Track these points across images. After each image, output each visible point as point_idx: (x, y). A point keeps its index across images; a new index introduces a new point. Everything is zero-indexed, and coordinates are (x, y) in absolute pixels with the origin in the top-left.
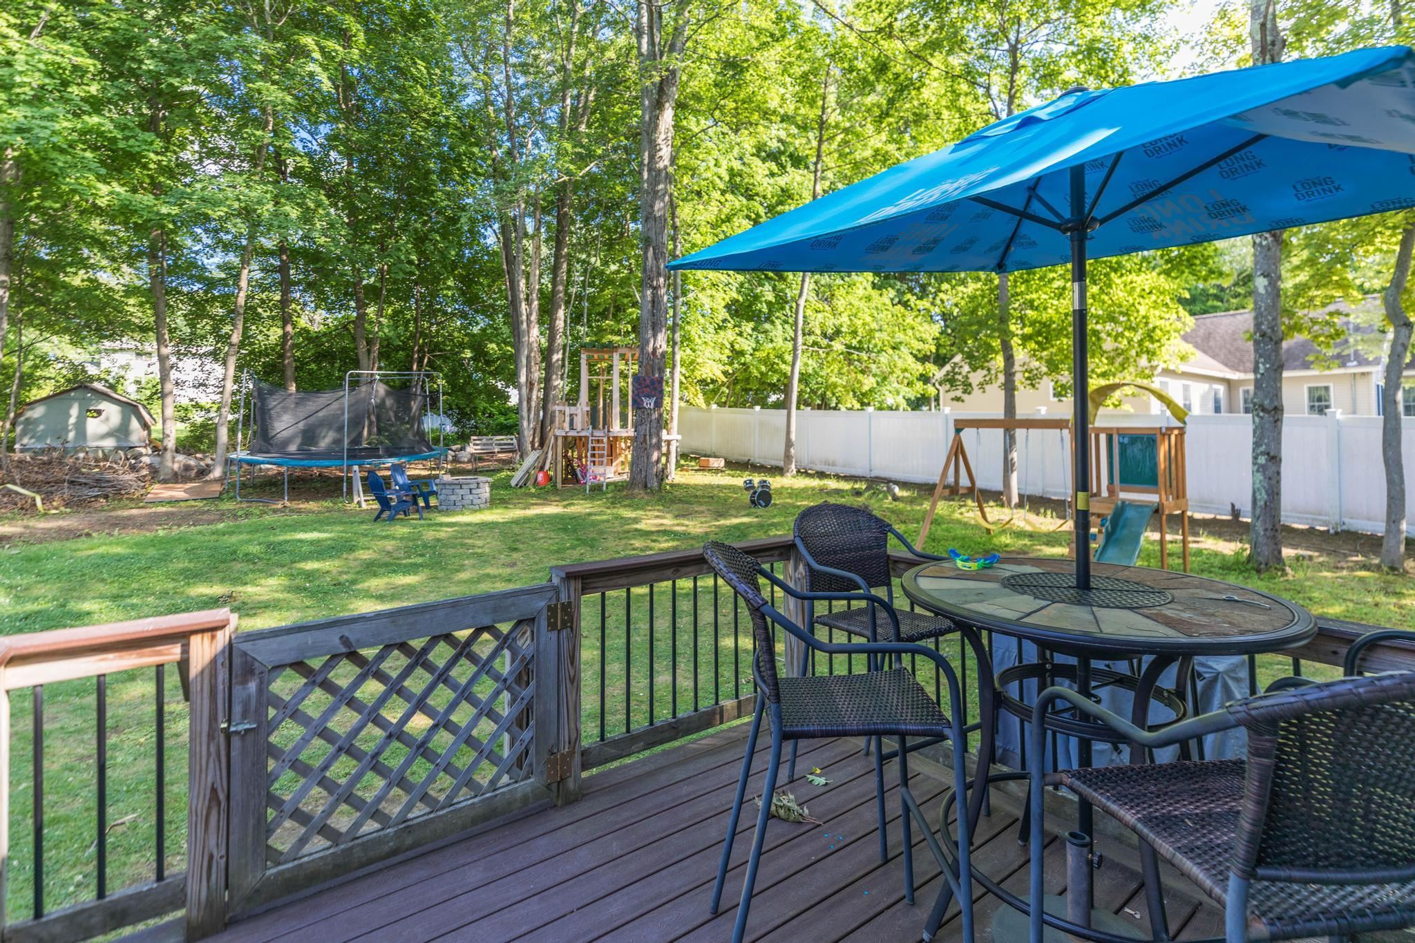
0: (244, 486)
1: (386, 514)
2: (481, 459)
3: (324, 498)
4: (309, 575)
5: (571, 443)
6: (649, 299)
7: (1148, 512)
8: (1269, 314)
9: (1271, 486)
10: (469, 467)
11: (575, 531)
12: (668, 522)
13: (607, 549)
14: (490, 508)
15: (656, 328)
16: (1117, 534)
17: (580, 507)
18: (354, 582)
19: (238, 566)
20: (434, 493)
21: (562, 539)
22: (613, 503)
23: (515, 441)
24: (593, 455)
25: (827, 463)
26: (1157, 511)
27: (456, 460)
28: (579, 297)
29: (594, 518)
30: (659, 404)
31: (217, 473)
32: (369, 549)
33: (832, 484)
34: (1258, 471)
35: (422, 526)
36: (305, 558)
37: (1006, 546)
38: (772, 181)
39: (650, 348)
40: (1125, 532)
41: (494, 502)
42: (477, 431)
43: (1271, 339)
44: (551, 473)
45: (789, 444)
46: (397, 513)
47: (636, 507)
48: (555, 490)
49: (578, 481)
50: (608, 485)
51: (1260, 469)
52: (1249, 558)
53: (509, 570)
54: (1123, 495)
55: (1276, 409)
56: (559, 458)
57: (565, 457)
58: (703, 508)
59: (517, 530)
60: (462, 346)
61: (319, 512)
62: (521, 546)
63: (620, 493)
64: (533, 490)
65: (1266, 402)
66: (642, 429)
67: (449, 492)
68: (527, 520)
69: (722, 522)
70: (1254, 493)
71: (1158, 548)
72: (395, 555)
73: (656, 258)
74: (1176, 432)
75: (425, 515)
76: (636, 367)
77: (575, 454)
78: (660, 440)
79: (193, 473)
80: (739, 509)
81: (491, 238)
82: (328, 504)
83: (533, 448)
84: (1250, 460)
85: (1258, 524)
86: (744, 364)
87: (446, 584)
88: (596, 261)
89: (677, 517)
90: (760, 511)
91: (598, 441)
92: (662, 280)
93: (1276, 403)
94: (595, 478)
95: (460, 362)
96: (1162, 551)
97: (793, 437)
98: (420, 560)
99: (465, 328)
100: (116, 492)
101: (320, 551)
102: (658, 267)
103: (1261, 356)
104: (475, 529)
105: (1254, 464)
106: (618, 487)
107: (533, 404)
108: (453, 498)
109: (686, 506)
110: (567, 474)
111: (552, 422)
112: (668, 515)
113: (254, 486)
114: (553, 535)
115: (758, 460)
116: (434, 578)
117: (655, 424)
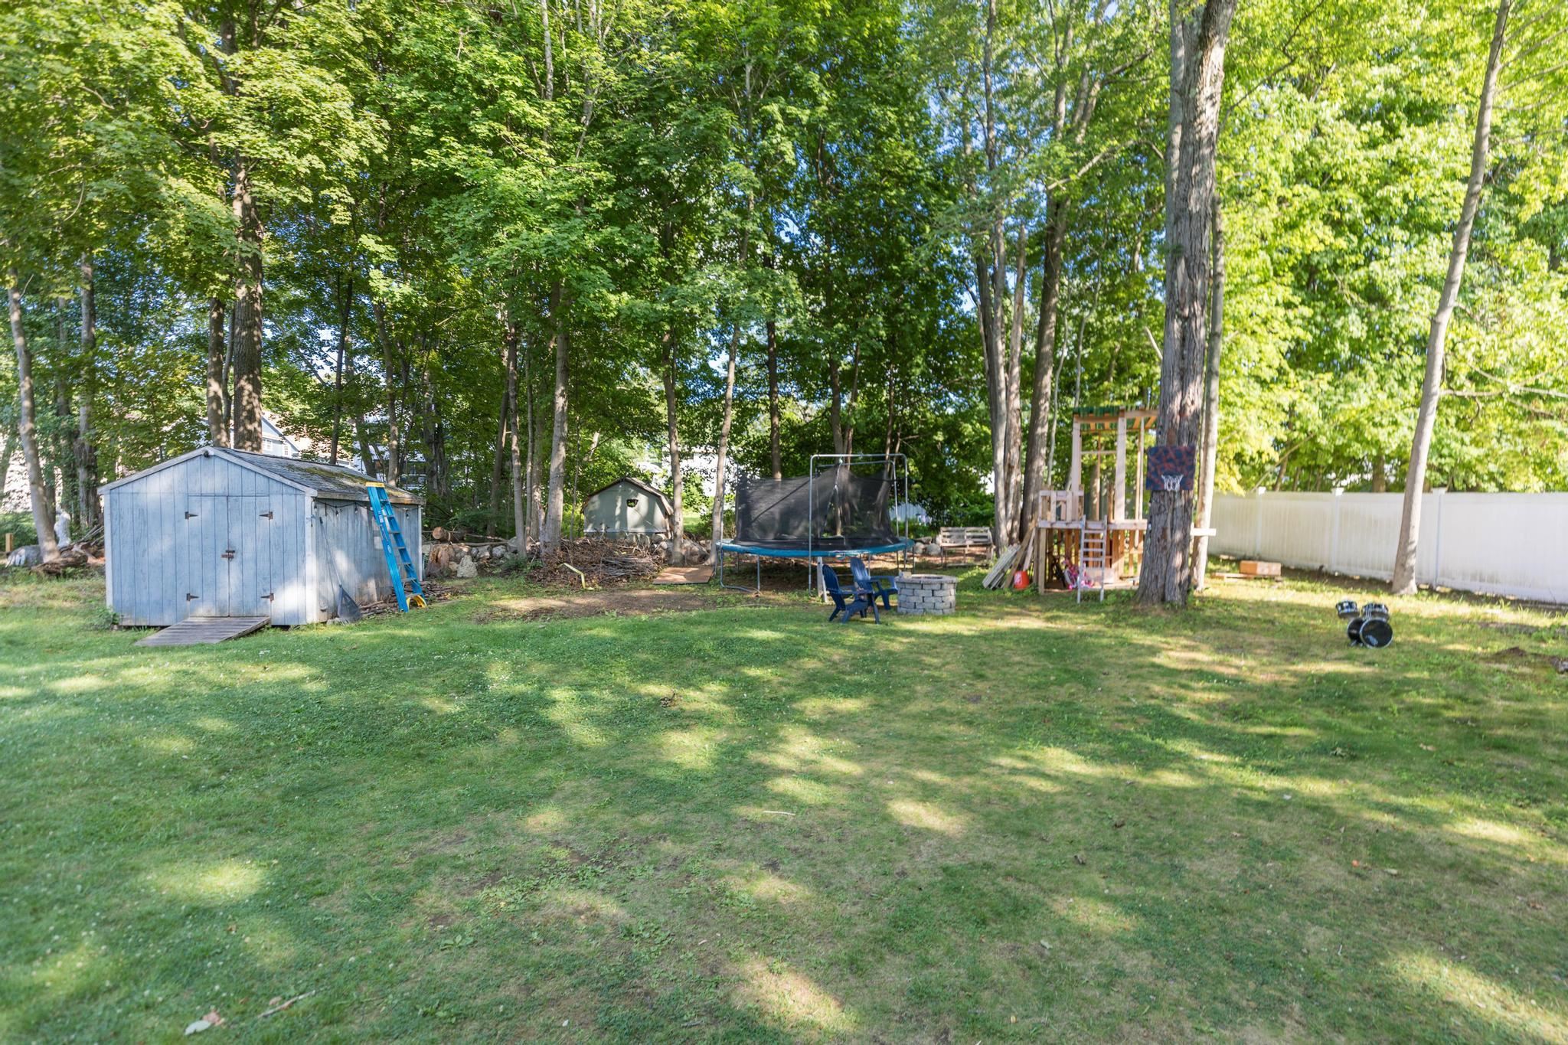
0: (731, 572)
1: (841, 614)
2: (951, 554)
3: (792, 590)
4: (751, 684)
5: (1056, 537)
6: (1177, 335)
10: (938, 561)
11: (1062, 656)
12: (1204, 657)
13: (1109, 691)
14: (956, 616)
15: (1186, 377)
17: (1071, 624)
18: (791, 698)
19: (690, 663)
20: (894, 592)
21: (1044, 668)
22: (1114, 620)
23: (989, 534)
24: (1086, 554)
27: (926, 553)
28: (1070, 364)
29: (1089, 640)
30: (1186, 485)
31: (712, 560)
32: (814, 657)
35: (876, 632)
36: (752, 661)
38: (1372, 153)
39: (1176, 406)
41: (963, 608)
42: (951, 522)
44: (1032, 573)
46: (854, 613)
47: (1151, 630)
48: (1035, 597)
49: (1065, 586)
50: (1107, 593)
53: (972, 707)
56: (1042, 556)
57: (1049, 554)
58: (1263, 640)
59: (984, 647)
60: (936, 428)
61: (786, 605)
62: (988, 673)
63: (1125, 606)
64: (1009, 594)
66: (1160, 520)
67: (909, 592)
68: (999, 635)
69: (1301, 667)
72: (840, 667)
73: (1190, 274)
75: (882, 617)
76: (1153, 433)
77: (1062, 552)
78: (1186, 537)
79: (695, 558)
80: (1328, 647)
81: (968, 304)
82: (794, 596)
83: (1011, 542)
87: (891, 716)
88: (1091, 318)
89: (1218, 650)
90: (1371, 652)
91: (1093, 536)
92: (1197, 306)
94: (1088, 583)
95: (934, 446)
97: (1415, 535)
98: (865, 679)
99: (938, 408)
100: (637, 575)
101: (767, 655)
102: (1193, 288)
104: (933, 642)
106: (1122, 599)
107: (1012, 491)
108: (913, 599)
109: (1230, 633)
110: (1051, 575)
111: (1034, 509)
112: (1204, 647)
113: (738, 574)
114: (1031, 660)
115: (1336, 567)
116: (879, 706)
117: (1179, 514)
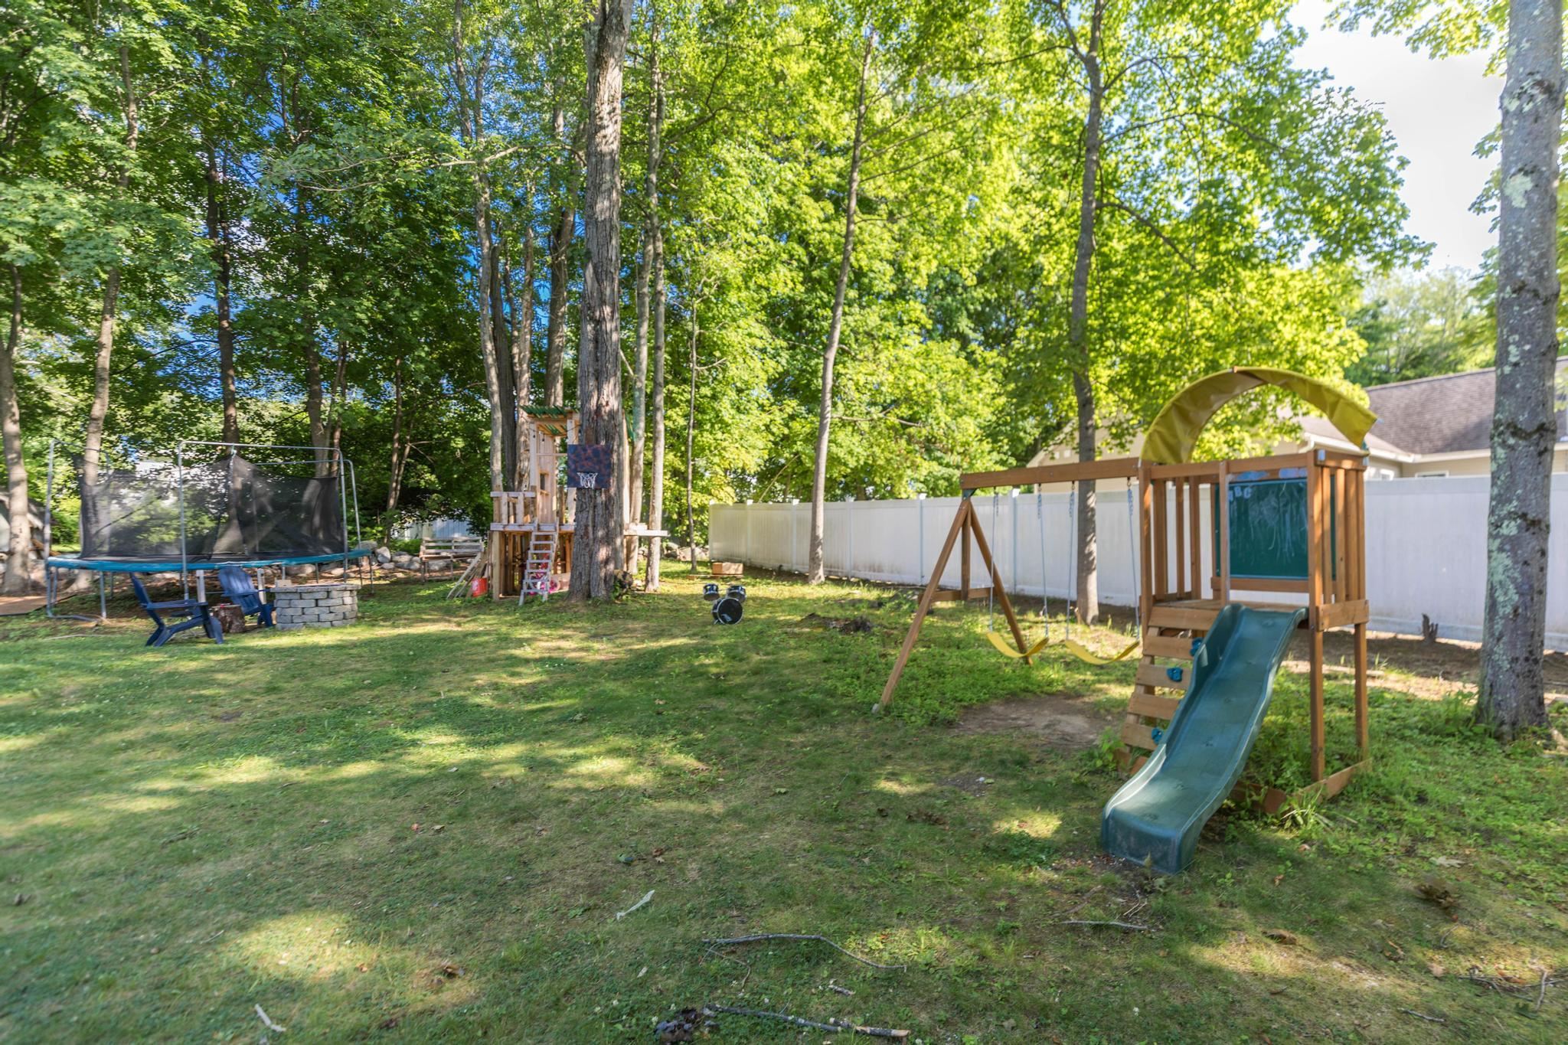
6: (590, 336)
7: (1286, 626)
8: (1534, 245)
9: (1528, 578)
11: (417, 659)
13: (425, 689)
15: (600, 377)
16: (1221, 671)
25: (872, 568)
26: (1305, 623)
30: (605, 483)
33: (859, 593)
34: (1501, 549)
37: (1050, 683)
39: (593, 405)
40: (1238, 667)
43: (1536, 295)
45: (815, 542)
47: (553, 624)
48: (484, 604)
51: (1509, 545)
52: (1480, 711)
54: (1236, 596)
55: (1542, 429)
56: (495, 560)
64: (457, 603)
65: (1522, 418)
66: (582, 517)
69: (647, 645)
70: (1492, 590)
71: (1307, 688)
73: (599, 279)
74: (1347, 464)
78: (609, 533)
80: (693, 627)
84: (1484, 529)
85: (1500, 649)
86: (796, 454)
89: (587, 638)
91: (542, 538)
93: (1542, 419)
96: (1313, 694)
97: (820, 532)
103: (1513, 331)
105: (1492, 536)
115: (796, 567)
117: (600, 511)
